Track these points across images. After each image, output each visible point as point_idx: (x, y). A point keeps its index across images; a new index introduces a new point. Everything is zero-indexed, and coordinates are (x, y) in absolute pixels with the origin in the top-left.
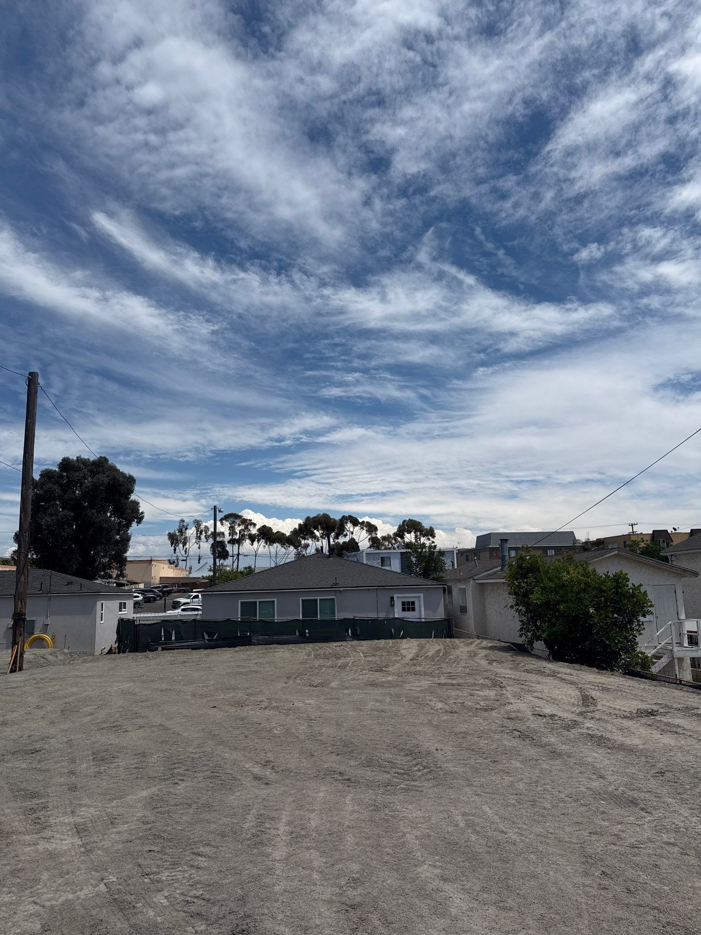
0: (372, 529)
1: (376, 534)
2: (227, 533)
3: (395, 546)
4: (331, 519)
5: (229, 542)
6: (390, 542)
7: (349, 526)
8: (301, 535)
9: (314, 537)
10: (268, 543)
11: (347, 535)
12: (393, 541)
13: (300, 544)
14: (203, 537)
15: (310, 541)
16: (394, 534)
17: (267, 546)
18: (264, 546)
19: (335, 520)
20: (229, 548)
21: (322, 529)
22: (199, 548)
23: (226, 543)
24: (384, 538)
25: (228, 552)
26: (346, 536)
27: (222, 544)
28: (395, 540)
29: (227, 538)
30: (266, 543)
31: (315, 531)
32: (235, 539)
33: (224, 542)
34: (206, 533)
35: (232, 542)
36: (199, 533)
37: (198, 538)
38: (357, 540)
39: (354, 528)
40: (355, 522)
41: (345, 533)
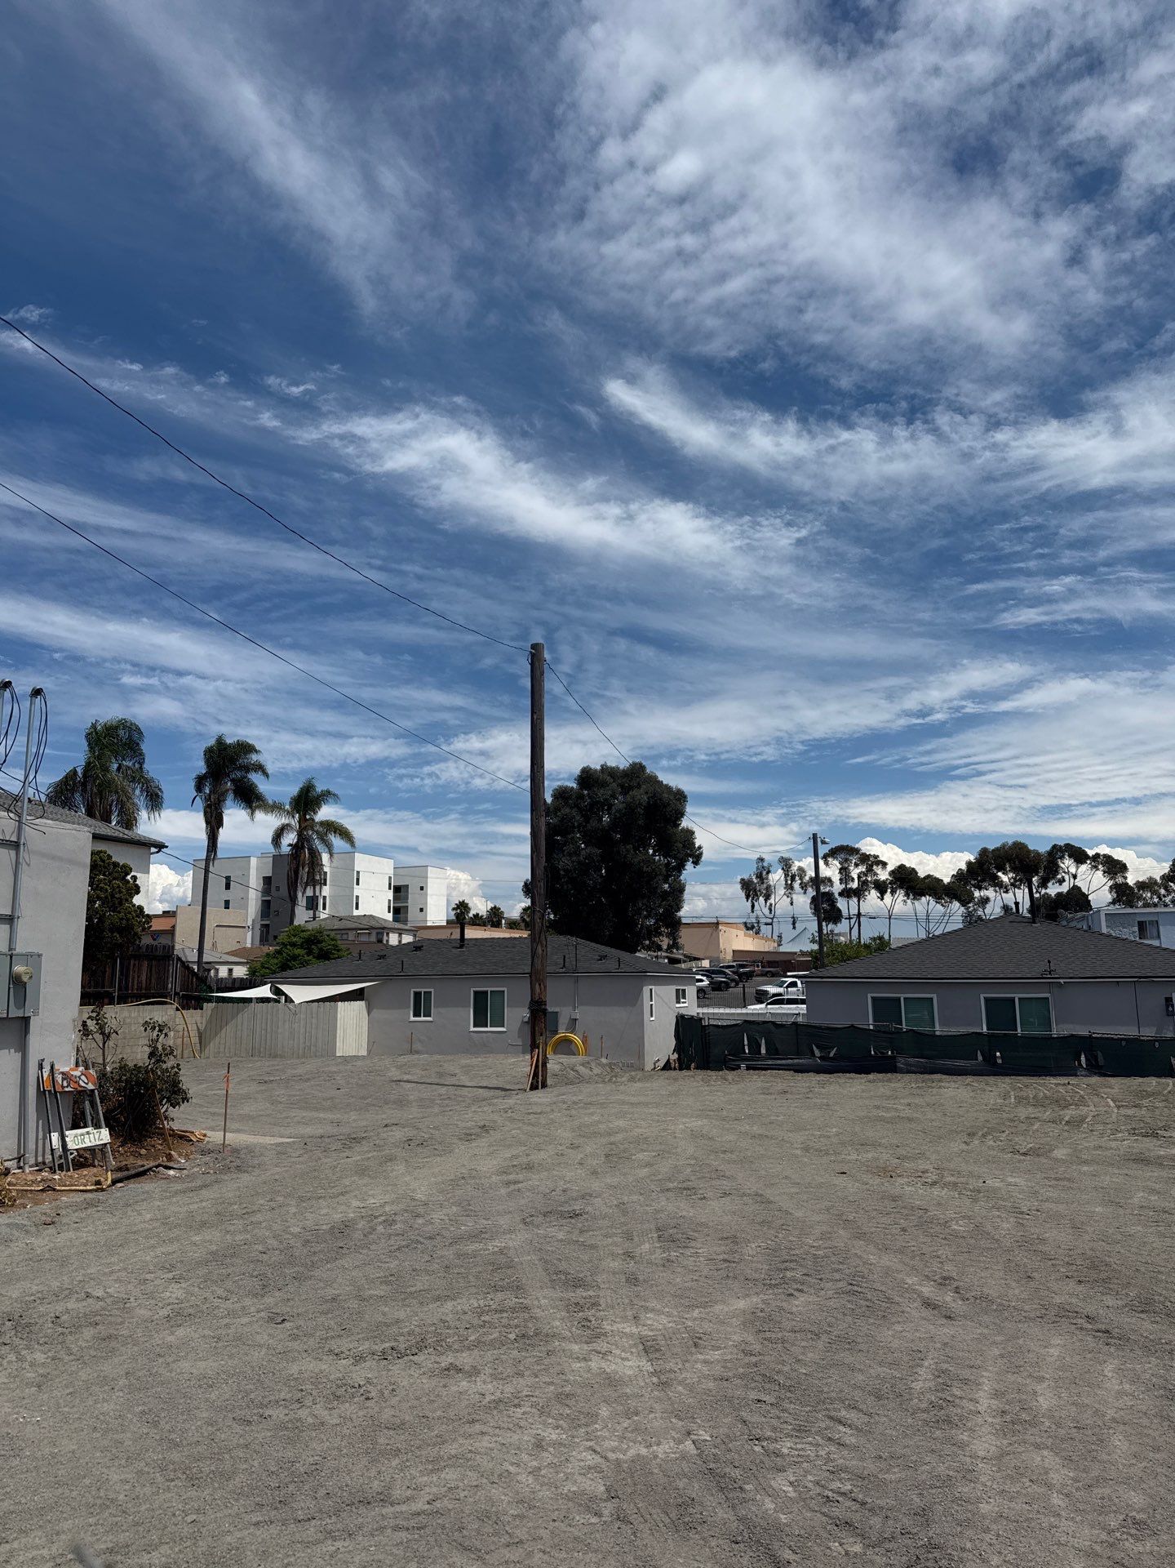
0: (1114, 867)
1: (1126, 878)
2: (836, 878)
3: (1168, 900)
4: (1029, 851)
5: (841, 894)
6: (1154, 892)
7: (1067, 864)
8: (973, 882)
9: (998, 884)
10: (911, 896)
11: (1064, 881)
12: (1163, 891)
13: (971, 898)
14: (796, 885)
15: (990, 893)
16: (1163, 877)
17: (909, 901)
18: (905, 901)
19: (1037, 854)
20: (841, 904)
21: (1013, 870)
22: (792, 904)
23: (837, 895)
24: (1142, 886)
25: (840, 911)
26: (1062, 881)
27: (829, 897)
28: (1166, 888)
29: (837, 887)
30: (907, 895)
31: (1000, 874)
32: (851, 889)
33: (833, 894)
34: (801, 879)
35: (847, 893)
36: (789, 878)
37: (790, 887)
38: (1085, 890)
39: (1077, 868)
40: (1079, 856)
41: (1059, 876)
